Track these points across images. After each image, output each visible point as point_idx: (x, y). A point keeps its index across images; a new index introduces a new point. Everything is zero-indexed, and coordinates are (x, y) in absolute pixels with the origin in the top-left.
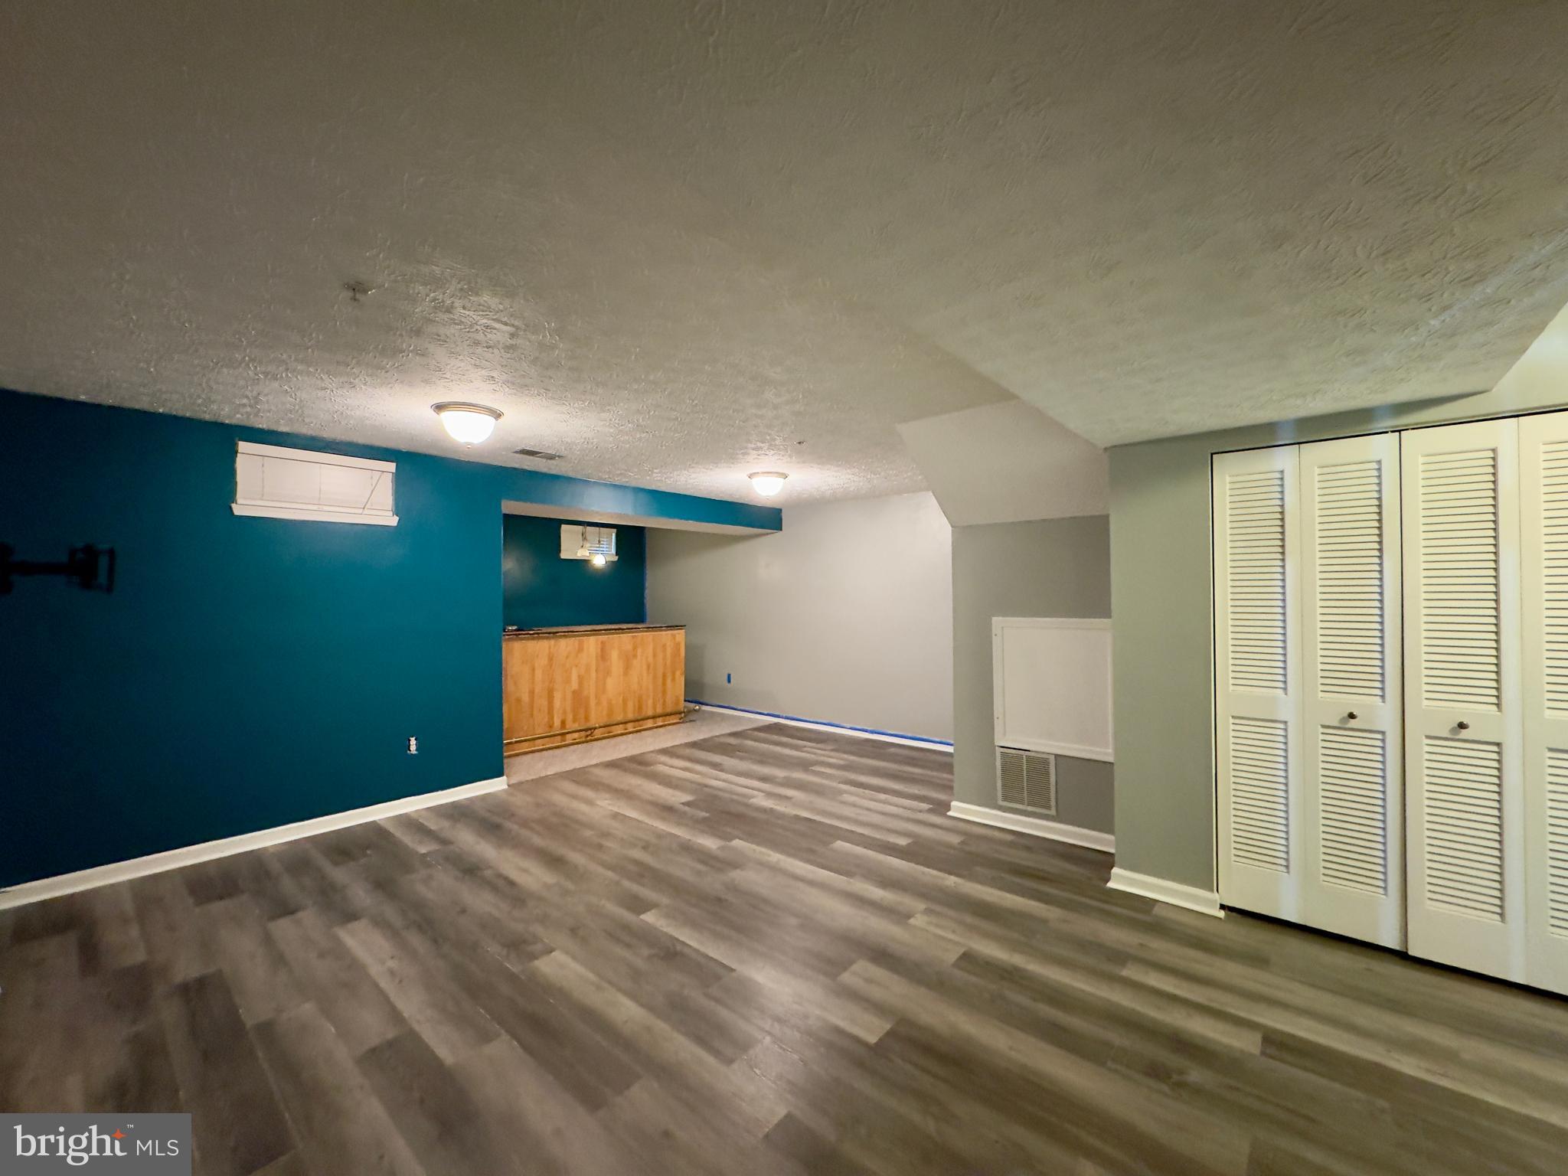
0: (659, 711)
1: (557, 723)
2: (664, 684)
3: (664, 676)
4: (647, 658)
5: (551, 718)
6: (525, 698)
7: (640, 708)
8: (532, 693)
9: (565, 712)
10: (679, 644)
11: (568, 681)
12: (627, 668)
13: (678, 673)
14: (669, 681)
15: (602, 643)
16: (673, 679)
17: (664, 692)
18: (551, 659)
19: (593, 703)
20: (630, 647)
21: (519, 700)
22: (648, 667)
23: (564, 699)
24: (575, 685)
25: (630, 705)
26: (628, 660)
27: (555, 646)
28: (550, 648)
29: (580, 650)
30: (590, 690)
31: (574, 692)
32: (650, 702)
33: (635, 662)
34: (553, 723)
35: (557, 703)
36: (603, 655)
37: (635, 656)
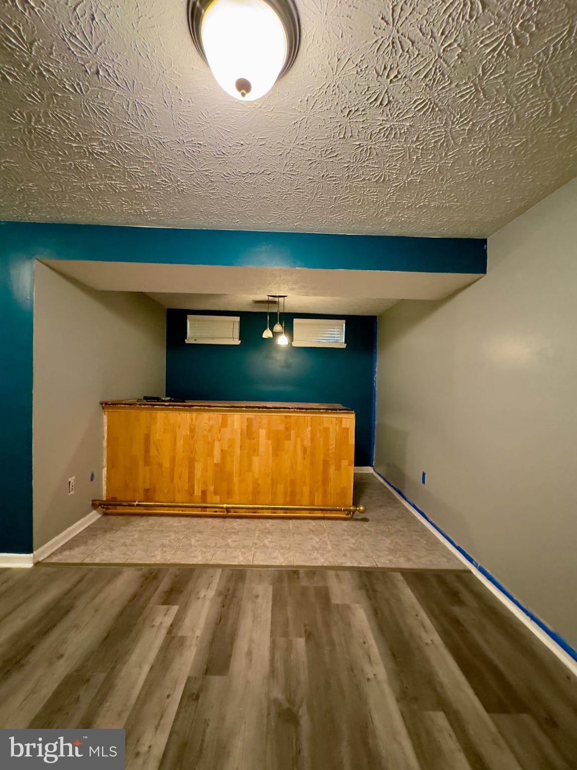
0: (318, 501)
1: (198, 492)
2: (325, 471)
3: (326, 463)
4: (302, 440)
5: (192, 486)
6: (167, 464)
7: (293, 494)
8: (173, 460)
9: (205, 483)
10: (347, 430)
11: (210, 454)
12: (277, 449)
13: (344, 463)
14: (332, 470)
15: (248, 419)
16: (338, 468)
17: (325, 481)
18: (192, 431)
19: (236, 479)
20: (282, 428)
21: (160, 465)
22: (305, 450)
23: (205, 470)
24: (217, 459)
25: (281, 489)
26: (278, 441)
27: (196, 418)
28: (192, 419)
29: (224, 424)
30: (234, 465)
31: (216, 465)
32: (306, 490)
33: (288, 445)
34: (194, 493)
35: (198, 473)
36: (249, 433)
37: (288, 438)
